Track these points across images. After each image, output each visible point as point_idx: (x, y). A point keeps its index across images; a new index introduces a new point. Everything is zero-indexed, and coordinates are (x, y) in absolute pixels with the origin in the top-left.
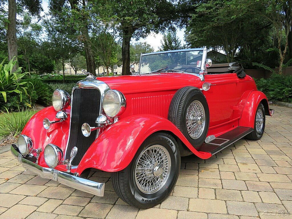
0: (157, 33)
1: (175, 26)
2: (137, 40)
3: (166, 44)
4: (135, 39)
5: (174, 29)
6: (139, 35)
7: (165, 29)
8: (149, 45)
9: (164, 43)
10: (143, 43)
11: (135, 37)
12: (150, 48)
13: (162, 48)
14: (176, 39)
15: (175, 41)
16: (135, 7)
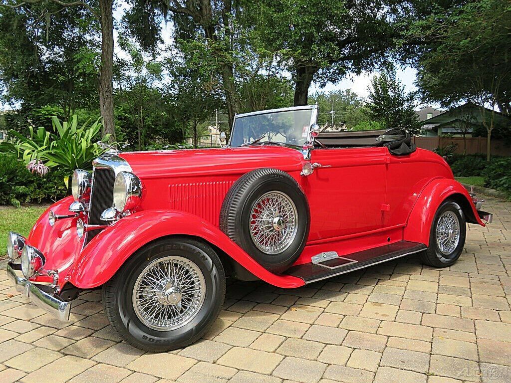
0: (358, 73)
1: (390, 59)
2: (323, 86)
3: (377, 92)
4: (318, 84)
5: (389, 66)
6: (327, 77)
7: (373, 66)
8: (354, 95)
9: (373, 91)
10: (344, 90)
11: (319, 81)
12: (357, 99)
13: (370, 100)
14: (396, 84)
15: (395, 87)
16: (296, 33)
